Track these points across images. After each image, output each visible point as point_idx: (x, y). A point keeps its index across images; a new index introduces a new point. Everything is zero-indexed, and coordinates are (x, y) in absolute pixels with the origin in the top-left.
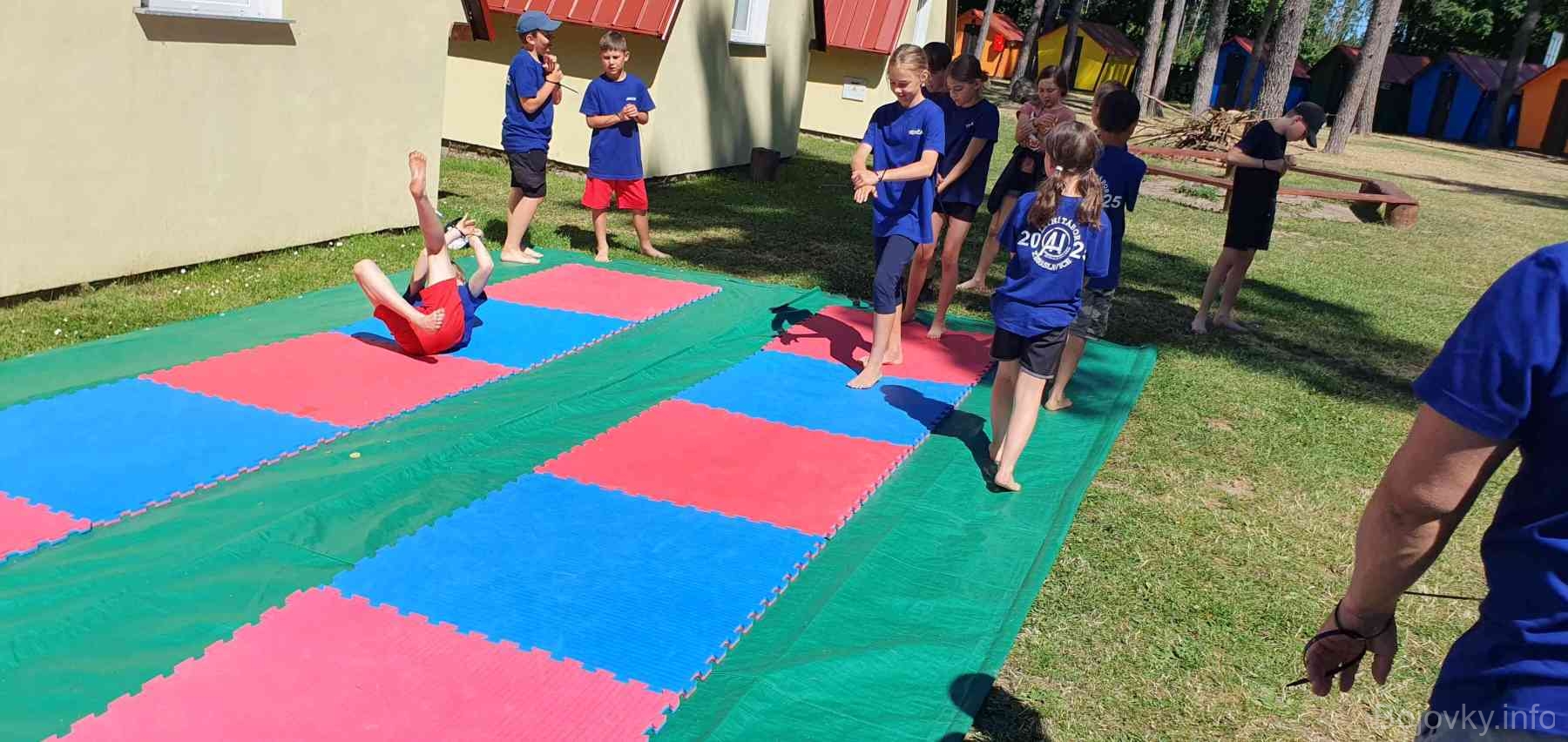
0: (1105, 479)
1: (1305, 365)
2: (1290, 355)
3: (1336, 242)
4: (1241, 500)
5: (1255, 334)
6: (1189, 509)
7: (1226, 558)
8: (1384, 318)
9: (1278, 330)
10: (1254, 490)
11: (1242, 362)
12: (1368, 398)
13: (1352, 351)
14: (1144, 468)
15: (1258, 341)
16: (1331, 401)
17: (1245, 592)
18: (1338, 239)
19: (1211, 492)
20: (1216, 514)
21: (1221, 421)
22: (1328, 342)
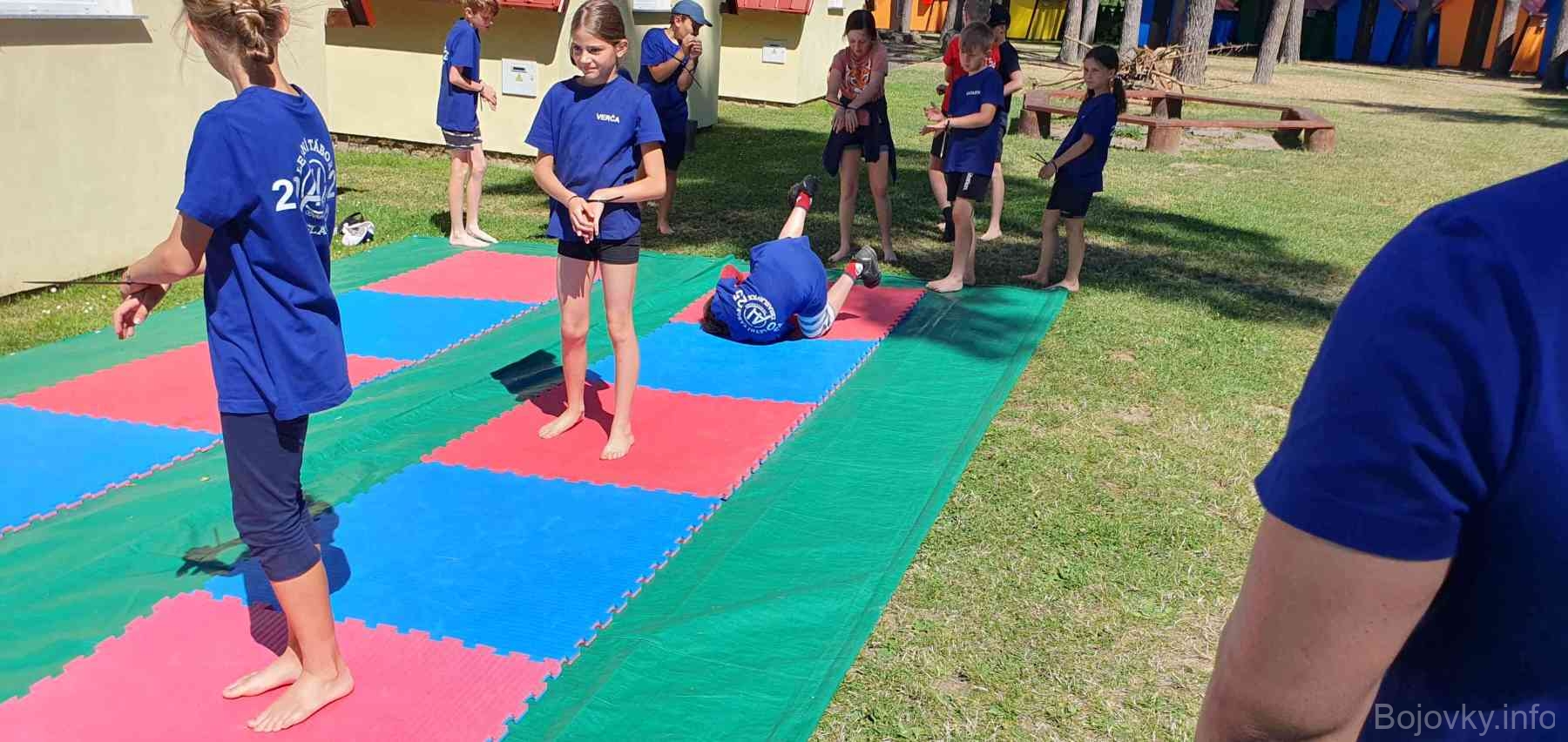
0: (1003, 418)
1: (1213, 293)
2: (1199, 283)
3: (1255, 171)
4: (1136, 426)
5: (1166, 266)
6: (1085, 437)
7: (1118, 482)
8: (1294, 241)
9: (1189, 261)
10: (1151, 415)
11: (1150, 294)
12: (1271, 318)
13: (1261, 274)
14: (1043, 404)
15: (1169, 273)
16: (1236, 324)
17: (1134, 512)
18: (1258, 168)
19: (1108, 421)
20: (1110, 441)
21: (1124, 352)
22: (1237, 268)
